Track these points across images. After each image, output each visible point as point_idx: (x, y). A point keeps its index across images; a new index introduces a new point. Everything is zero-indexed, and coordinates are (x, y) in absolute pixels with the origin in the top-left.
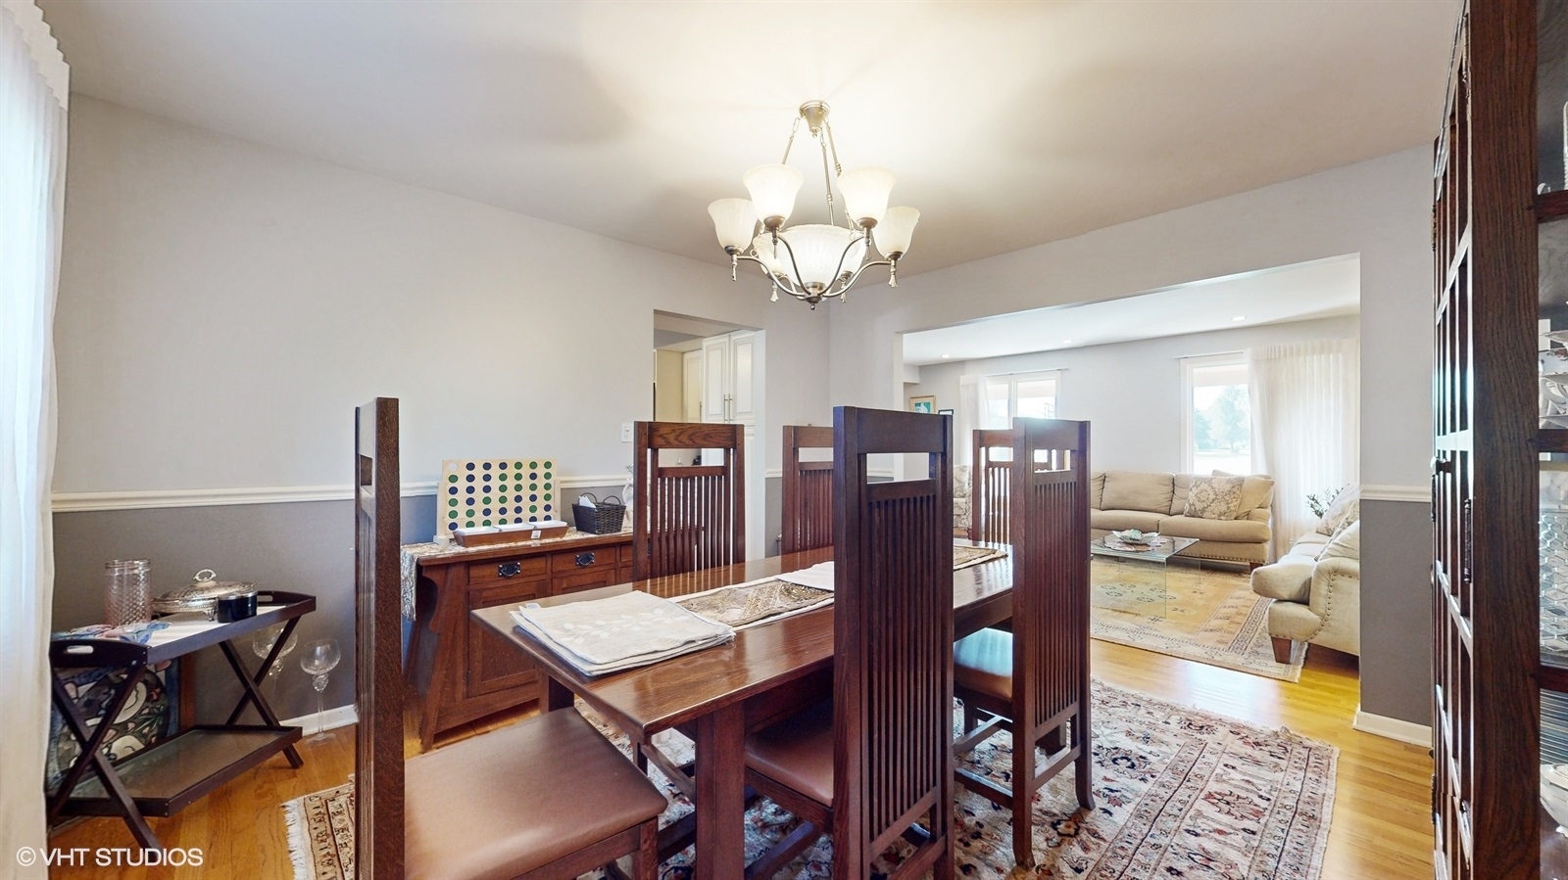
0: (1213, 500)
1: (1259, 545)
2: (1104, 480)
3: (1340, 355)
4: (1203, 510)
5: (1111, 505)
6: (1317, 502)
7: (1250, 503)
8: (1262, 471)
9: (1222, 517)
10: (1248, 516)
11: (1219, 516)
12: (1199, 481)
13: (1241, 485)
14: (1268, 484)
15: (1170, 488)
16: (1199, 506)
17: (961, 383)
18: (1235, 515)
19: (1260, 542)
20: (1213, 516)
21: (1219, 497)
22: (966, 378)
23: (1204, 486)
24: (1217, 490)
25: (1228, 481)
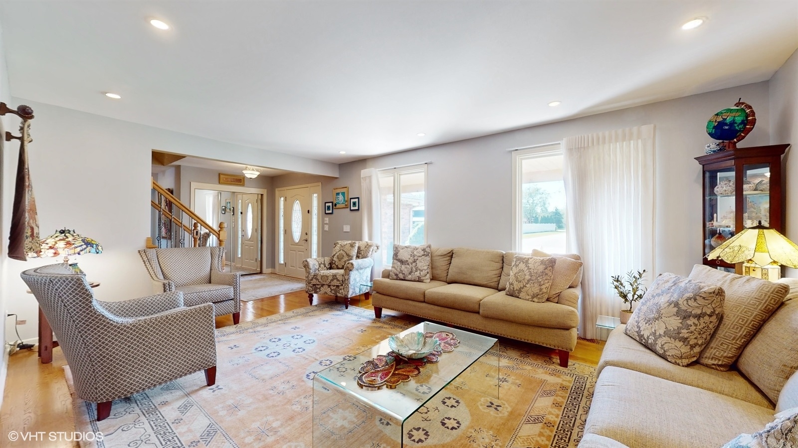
0: (529, 281)
1: (567, 332)
2: (452, 257)
3: (640, 141)
4: (520, 291)
5: (454, 279)
6: (621, 284)
7: (561, 285)
8: (574, 251)
9: (535, 299)
10: (557, 299)
11: (533, 298)
12: (521, 260)
13: (552, 267)
14: (577, 265)
15: (499, 265)
16: (517, 286)
17: (362, 177)
18: (546, 296)
19: (567, 328)
20: (528, 297)
21: (534, 278)
22: (364, 172)
23: (522, 266)
24: (532, 270)
25: (542, 262)
